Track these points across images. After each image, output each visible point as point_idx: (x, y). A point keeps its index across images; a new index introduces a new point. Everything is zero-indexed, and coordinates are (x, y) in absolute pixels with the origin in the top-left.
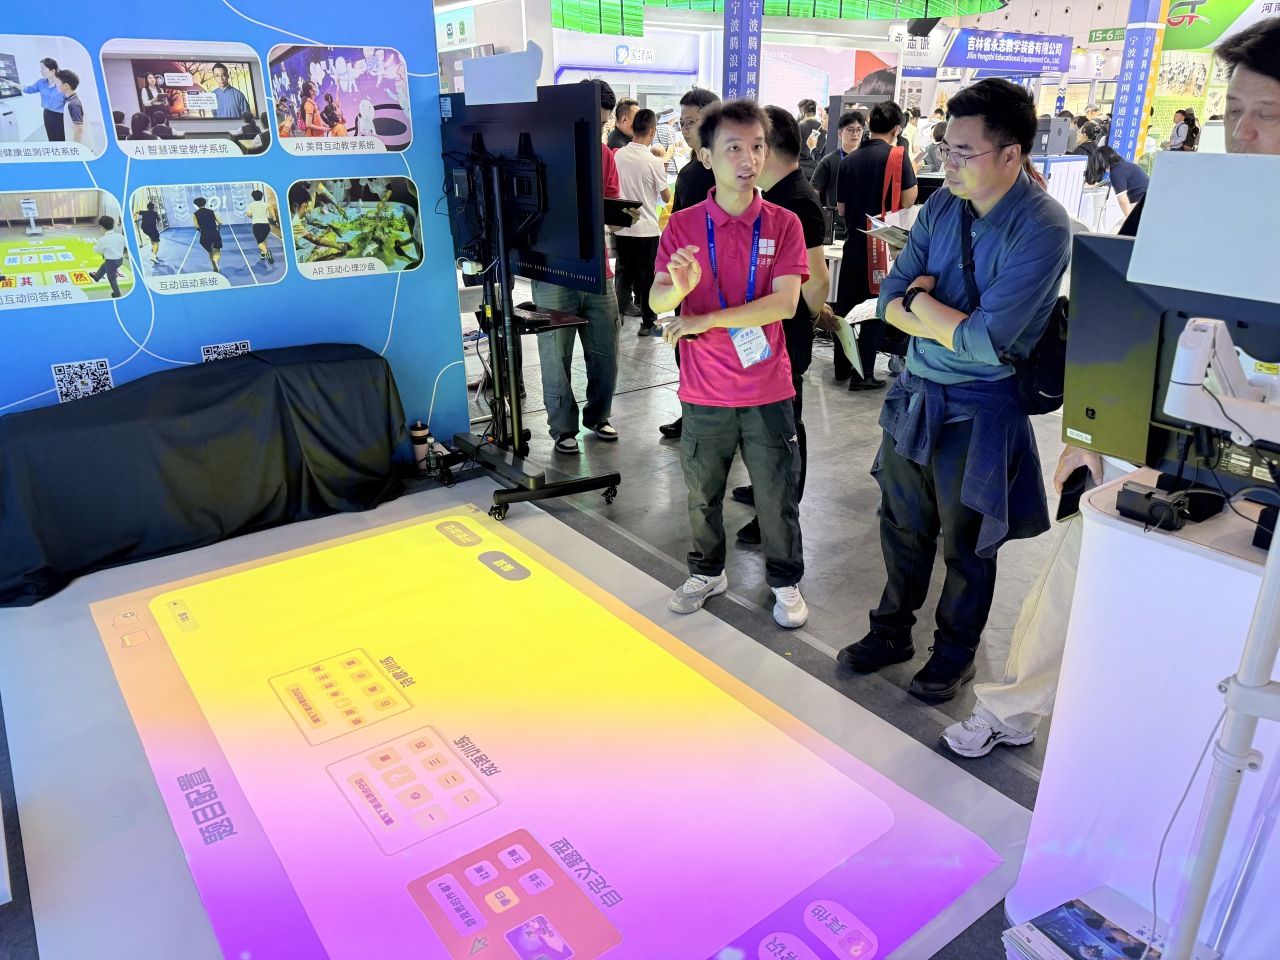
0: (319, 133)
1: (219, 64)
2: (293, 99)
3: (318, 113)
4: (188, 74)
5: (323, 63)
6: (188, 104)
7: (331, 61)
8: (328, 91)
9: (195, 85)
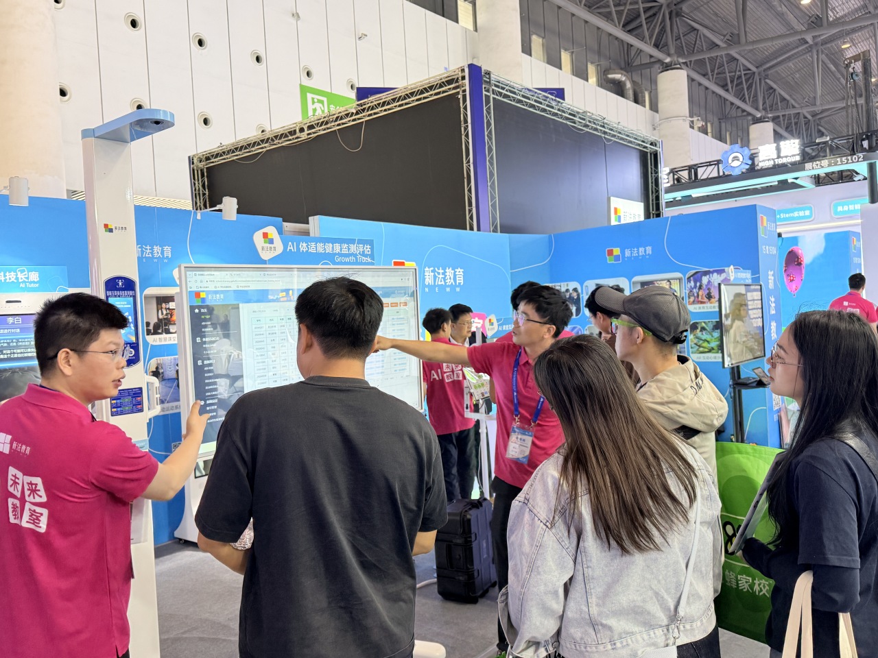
0: (702, 303)
1: (669, 281)
2: (694, 290)
3: (704, 295)
5: (708, 276)
7: (711, 275)
8: (709, 287)
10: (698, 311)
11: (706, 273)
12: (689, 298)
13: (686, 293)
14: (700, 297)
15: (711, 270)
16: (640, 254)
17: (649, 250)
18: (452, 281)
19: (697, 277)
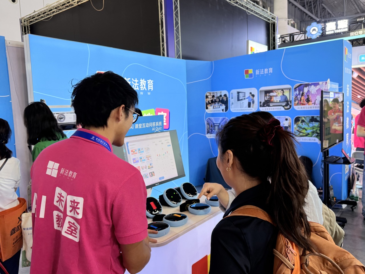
0: (303, 104)
1: (282, 90)
2: (299, 96)
3: (305, 100)
4: (275, 93)
5: (308, 87)
6: (274, 99)
7: (310, 87)
8: (308, 94)
9: (277, 95)
10: (300, 109)
11: (307, 85)
12: (295, 101)
13: (293, 98)
14: (302, 101)
15: (310, 83)
16: (265, 73)
17: (271, 70)
18: (145, 87)
19: (300, 88)
